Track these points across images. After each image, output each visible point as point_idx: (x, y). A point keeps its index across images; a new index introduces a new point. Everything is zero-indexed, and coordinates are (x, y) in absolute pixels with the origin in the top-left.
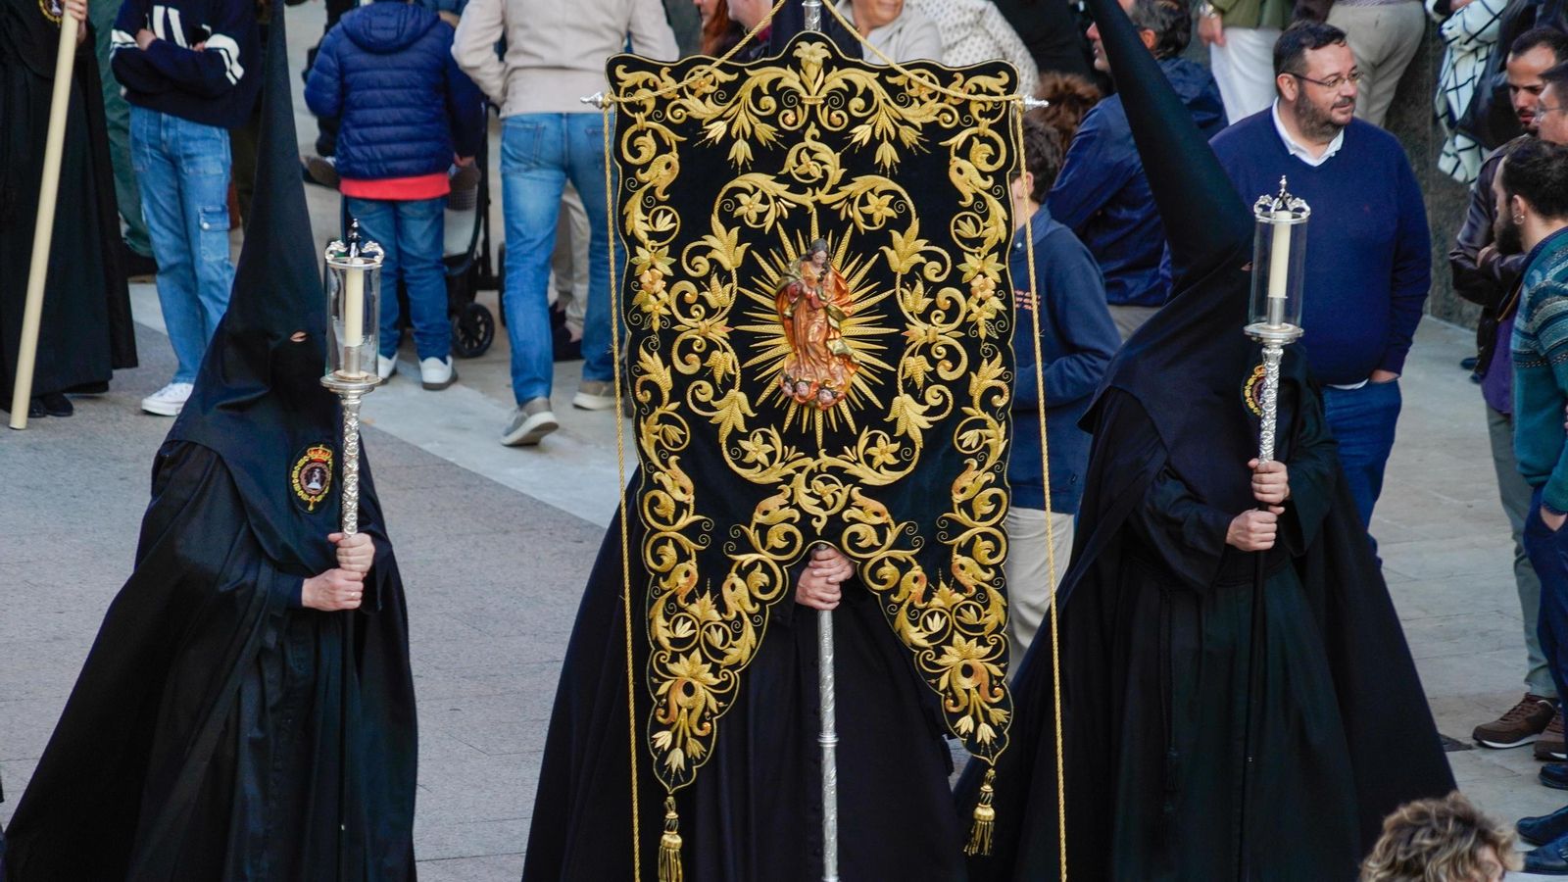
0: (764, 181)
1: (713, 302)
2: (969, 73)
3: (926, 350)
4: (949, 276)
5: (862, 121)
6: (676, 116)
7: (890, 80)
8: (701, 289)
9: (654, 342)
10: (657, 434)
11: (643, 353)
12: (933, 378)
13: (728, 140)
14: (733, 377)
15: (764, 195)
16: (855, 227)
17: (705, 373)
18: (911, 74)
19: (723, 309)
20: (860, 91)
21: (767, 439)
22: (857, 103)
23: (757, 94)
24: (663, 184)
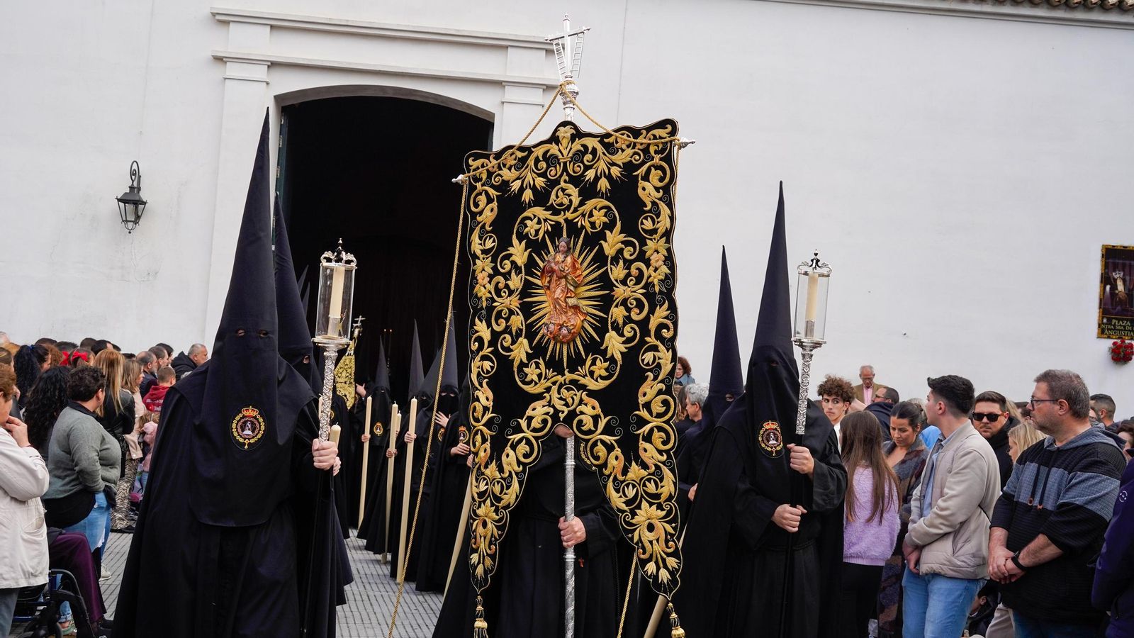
0: (539, 211)
1: (512, 287)
2: (649, 129)
3: (624, 303)
4: (638, 255)
5: (590, 167)
6: (496, 181)
7: (606, 140)
8: (506, 279)
9: (483, 314)
10: (479, 368)
11: (477, 320)
12: (628, 320)
13: (522, 190)
14: (521, 330)
15: (539, 219)
16: (586, 231)
17: (507, 330)
18: (617, 134)
19: (517, 289)
20: (590, 150)
21: (538, 367)
22: (589, 157)
23: (537, 161)
24: (489, 222)
